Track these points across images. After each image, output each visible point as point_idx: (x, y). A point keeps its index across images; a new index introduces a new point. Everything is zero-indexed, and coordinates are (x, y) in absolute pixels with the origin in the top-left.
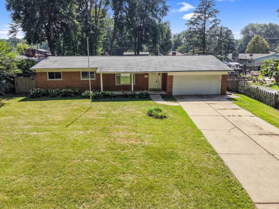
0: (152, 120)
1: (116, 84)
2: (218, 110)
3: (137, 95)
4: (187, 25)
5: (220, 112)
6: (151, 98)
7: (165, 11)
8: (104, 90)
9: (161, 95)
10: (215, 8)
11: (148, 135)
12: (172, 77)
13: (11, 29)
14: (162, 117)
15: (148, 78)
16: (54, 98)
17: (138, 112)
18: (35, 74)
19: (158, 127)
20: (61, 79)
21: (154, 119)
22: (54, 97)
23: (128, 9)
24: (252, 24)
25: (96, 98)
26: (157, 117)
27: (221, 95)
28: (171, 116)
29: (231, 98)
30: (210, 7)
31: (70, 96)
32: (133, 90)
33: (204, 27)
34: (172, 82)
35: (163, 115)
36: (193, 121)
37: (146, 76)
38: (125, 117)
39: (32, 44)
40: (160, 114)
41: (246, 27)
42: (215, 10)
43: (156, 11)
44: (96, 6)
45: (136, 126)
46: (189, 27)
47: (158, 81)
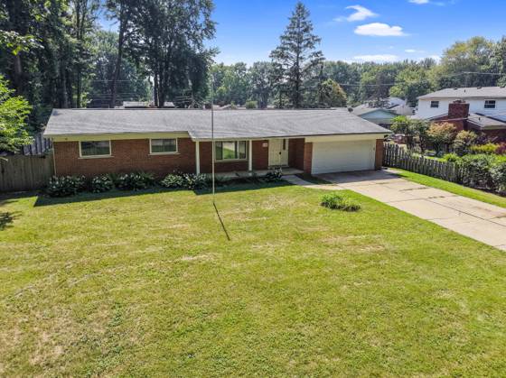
14: (353, 209)
15: (267, 148)
16: (108, 193)
20: (109, 156)
27: (375, 170)
31: (140, 188)
37: (265, 145)
47: (282, 151)
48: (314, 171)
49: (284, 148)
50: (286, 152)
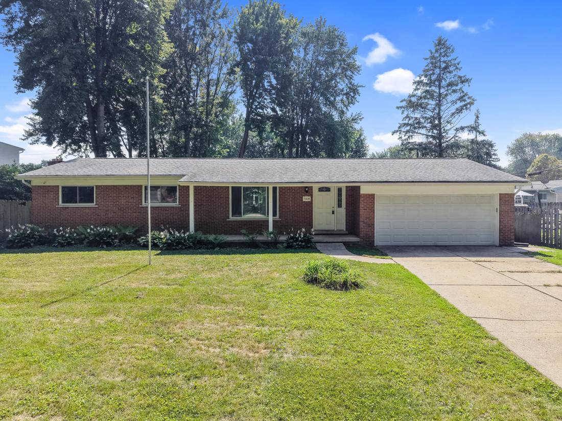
0: (316, 292)
1: (231, 218)
2: (507, 274)
3: (282, 243)
4: (400, 111)
5: (516, 276)
6: (319, 248)
7: (352, 94)
8: (196, 230)
9: (345, 244)
10: (461, 73)
11: (297, 333)
12: (372, 197)
13: (31, 128)
14: (345, 286)
15: (310, 204)
17: (276, 275)
18: (28, 190)
19: (332, 311)
20: (93, 205)
21: (322, 290)
22: (68, 245)
23: (274, 88)
24: (530, 135)
25: (172, 247)
26: (331, 285)
27: (500, 246)
28: (375, 283)
29: (529, 252)
30: (450, 72)
32: (271, 229)
33: (439, 114)
34: (372, 211)
35: (351, 279)
36: (442, 295)
37: (306, 199)
38: (236, 285)
39: (55, 144)
40: (340, 278)
41: (517, 140)
42: (460, 77)
43: (332, 95)
44: (209, 82)
45: (265, 307)
46: (406, 113)
47: (337, 209)
48: (378, 241)
49: (340, 206)
50: (342, 211)
